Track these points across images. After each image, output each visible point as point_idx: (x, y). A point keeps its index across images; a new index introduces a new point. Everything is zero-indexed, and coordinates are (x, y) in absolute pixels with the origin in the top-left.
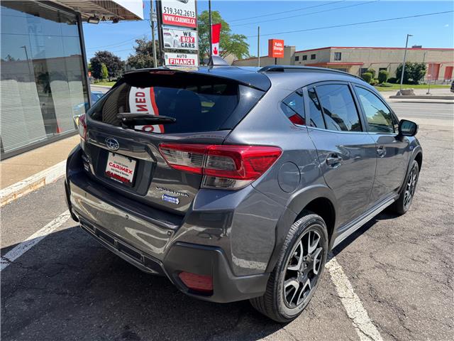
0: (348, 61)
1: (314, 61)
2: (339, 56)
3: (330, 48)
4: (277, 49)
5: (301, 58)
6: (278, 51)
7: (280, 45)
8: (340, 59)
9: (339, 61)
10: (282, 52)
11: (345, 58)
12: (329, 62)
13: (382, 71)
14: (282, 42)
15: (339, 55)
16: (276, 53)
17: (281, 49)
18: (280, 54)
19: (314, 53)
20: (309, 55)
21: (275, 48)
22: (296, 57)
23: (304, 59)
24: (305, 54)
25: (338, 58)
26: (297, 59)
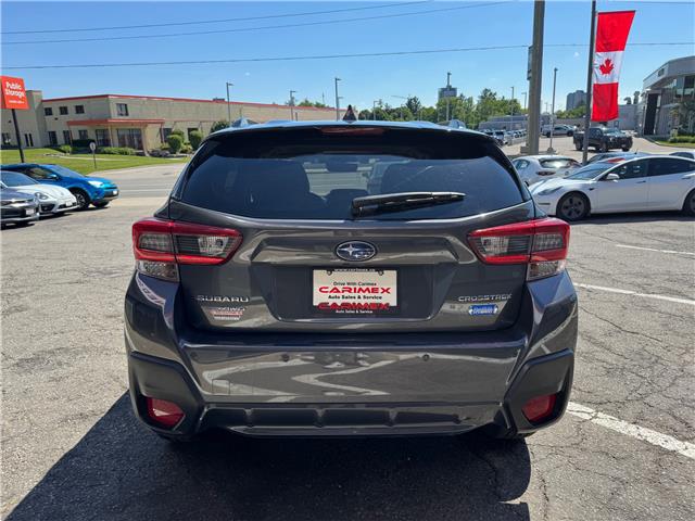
0: (141, 117)
1: (81, 117)
2: (124, 109)
3: (107, 96)
4: (13, 93)
5: (56, 111)
6: (17, 98)
7: (18, 87)
8: (127, 114)
9: (127, 118)
10: (22, 99)
11: (135, 113)
12: (110, 117)
13: (193, 133)
14: (20, 82)
15: (123, 107)
16: (11, 102)
17: (21, 95)
18: (20, 102)
19: (79, 103)
20: (71, 107)
21: (8, 92)
22: (46, 109)
23: (62, 113)
24: (63, 104)
25: (124, 112)
26: (49, 112)
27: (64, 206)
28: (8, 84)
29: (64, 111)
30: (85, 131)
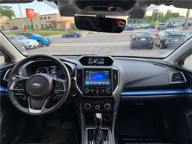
1: (49, 20)
3: (56, 14)
4: (31, 13)
5: (43, 18)
6: (32, 15)
7: (32, 11)
12: (57, 20)
14: (33, 10)
16: (30, 16)
17: (33, 14)
19: (49, 16)
20: (47, 17)
21: (30, 13)
22: (41, 18)
23: (45, 19)
24: (45, 16)
25: (61, 19)
26: (41, 19)
27: (35, 46)
28: (30, 11)
29: (45, 18)
30: (50, 24)
